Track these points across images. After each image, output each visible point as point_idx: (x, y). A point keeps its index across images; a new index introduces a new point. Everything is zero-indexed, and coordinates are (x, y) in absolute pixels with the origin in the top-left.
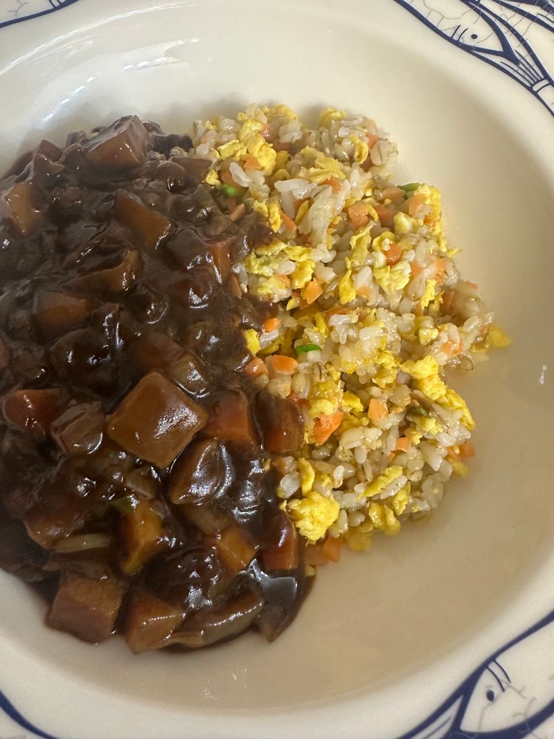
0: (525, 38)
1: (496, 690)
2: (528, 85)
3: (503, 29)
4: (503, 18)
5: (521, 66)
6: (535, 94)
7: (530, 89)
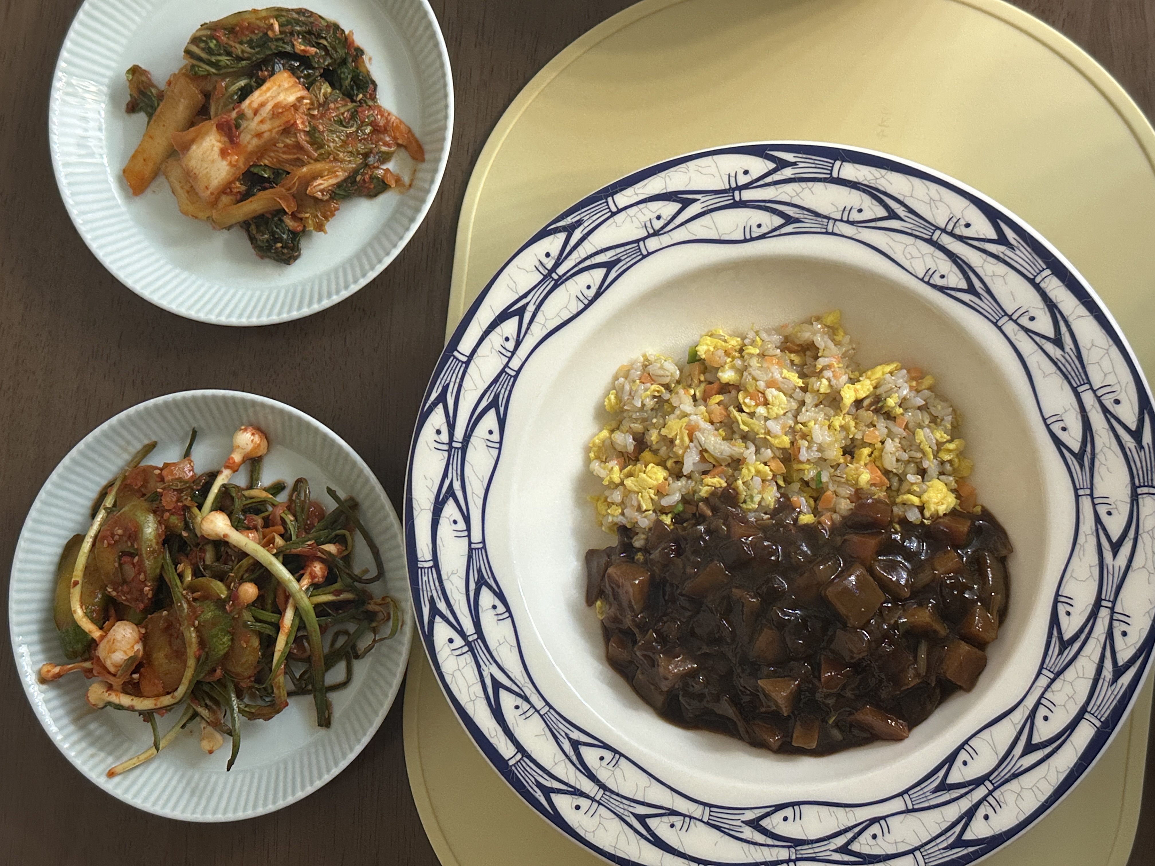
0: (599, 249)
1: (1061, 424)
2: (640, 257)
3: (587, 263)
4: (578, 261)
5: (622, 258)
6: (649, 254)
7: (644, 257)
